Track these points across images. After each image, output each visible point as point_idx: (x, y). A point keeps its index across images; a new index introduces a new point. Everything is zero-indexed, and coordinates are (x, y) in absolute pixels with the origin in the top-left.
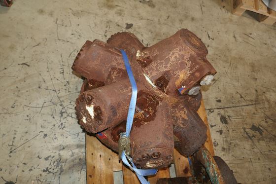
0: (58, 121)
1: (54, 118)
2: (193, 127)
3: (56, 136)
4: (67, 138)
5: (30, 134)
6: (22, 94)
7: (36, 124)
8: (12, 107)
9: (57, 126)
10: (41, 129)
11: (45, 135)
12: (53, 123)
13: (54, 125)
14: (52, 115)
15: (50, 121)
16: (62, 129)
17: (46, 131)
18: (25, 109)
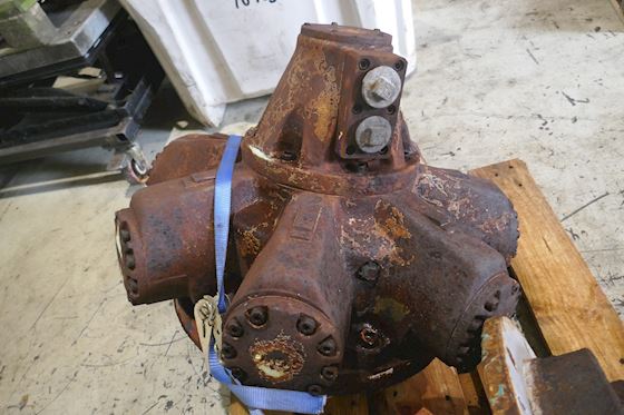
0: (198, 369)
1: (190, 362)
2: (432, 254)
3: (191, 404)
4: (212, 405)
5: (140, 404)
6: (140, 321)
7: (156, 380)
8: (120, 351)
9: (195, 379)
10: (164, 391)
11: (170, 404)
12: (188, 375)
13: (189, 379)
14: (188, 356)
15: (181, 371)
16: (205, 385)
17: (171, 394)
18: (140, 351)
